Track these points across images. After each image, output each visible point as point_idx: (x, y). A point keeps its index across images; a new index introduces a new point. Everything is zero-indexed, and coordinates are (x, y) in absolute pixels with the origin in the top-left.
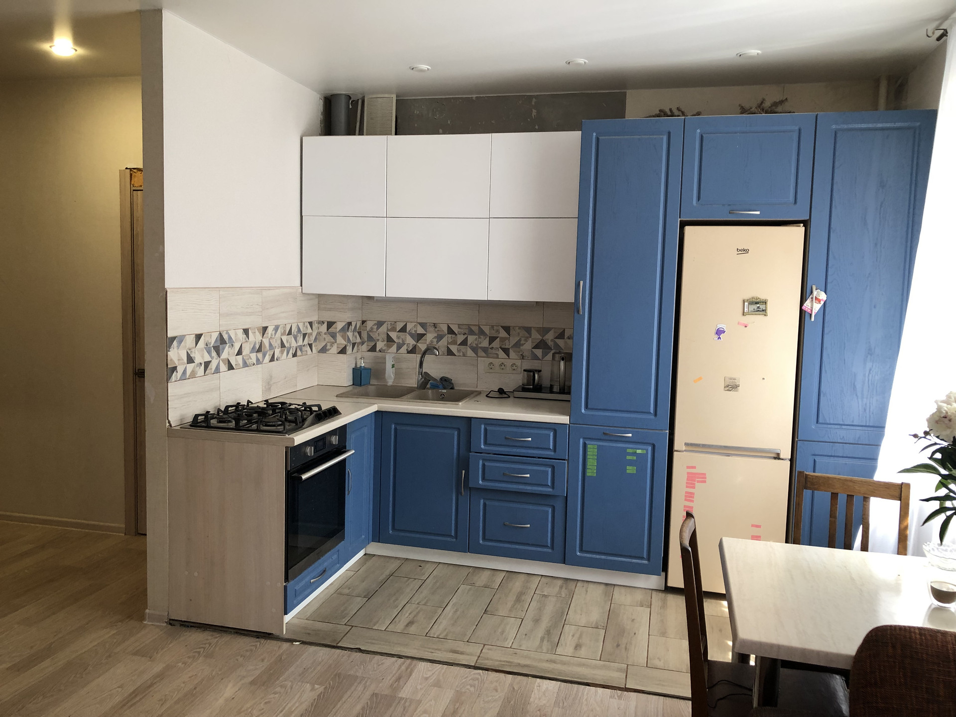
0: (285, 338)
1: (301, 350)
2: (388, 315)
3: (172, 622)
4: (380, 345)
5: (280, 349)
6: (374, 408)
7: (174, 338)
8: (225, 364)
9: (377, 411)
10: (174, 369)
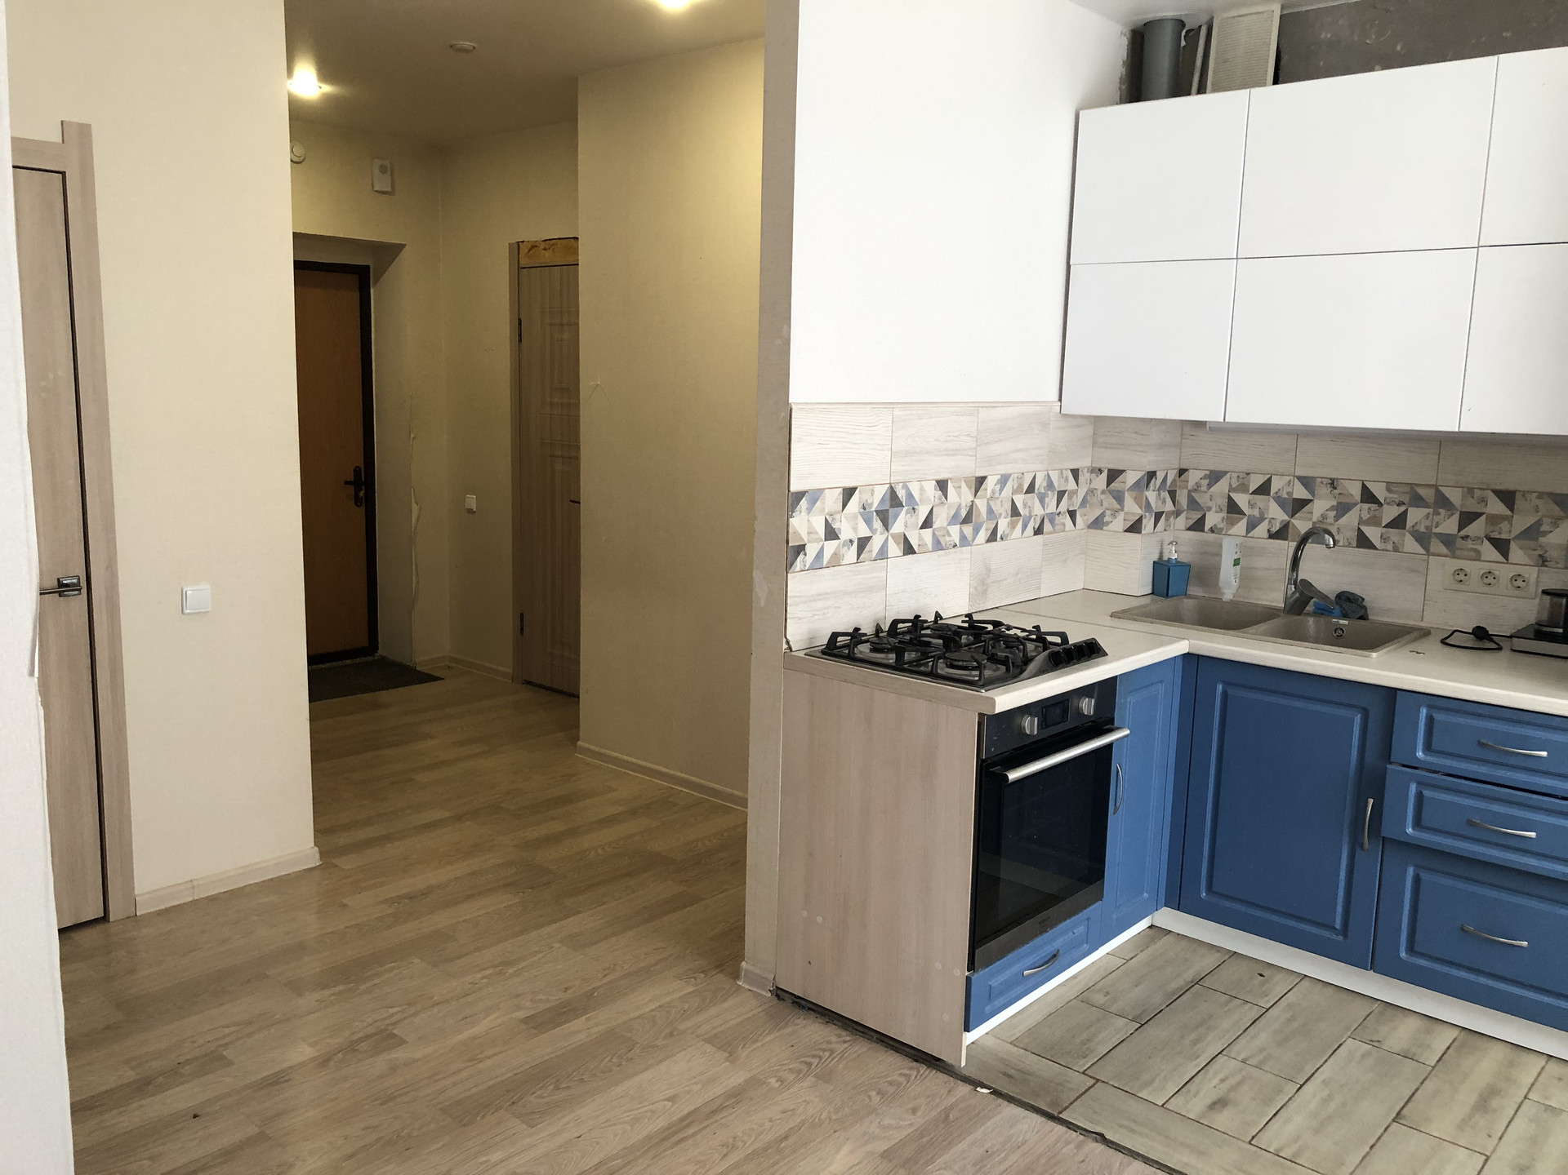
0: (1019, 500)
1: (1052, 521)
2: (1232, 460)
3: (779, 994)
4: (1212, 519)
5: (1009, 519)
6: (1181, 648)
7: (800, 495)
8: (898, 544)
9: (1188, 653)
10: (801, 549)
